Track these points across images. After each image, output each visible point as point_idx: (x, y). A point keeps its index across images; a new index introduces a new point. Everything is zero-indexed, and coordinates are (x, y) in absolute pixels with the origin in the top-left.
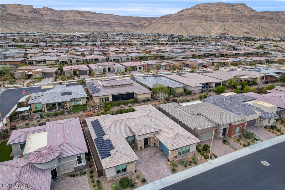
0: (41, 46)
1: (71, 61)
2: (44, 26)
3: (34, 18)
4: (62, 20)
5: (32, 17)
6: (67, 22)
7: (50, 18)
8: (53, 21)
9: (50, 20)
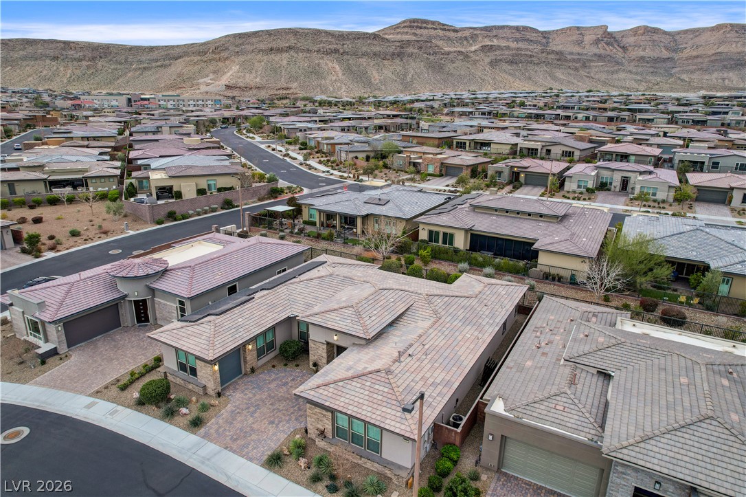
0: (546, 116)
1: (549, 151)
2: (615, 76)
3: (600, 56)
4: (676, 56)
5: (595, 55)
6: (690, 61)
7: (642, 54)
8: (647, 62)
9: (642, 58)
